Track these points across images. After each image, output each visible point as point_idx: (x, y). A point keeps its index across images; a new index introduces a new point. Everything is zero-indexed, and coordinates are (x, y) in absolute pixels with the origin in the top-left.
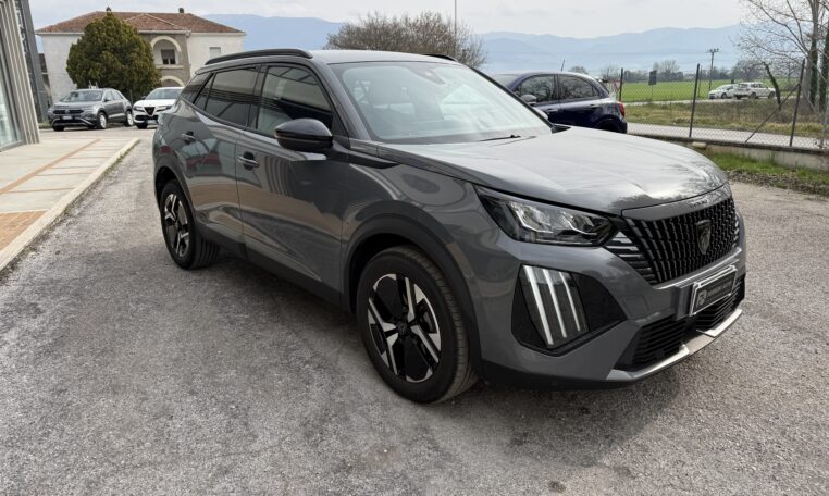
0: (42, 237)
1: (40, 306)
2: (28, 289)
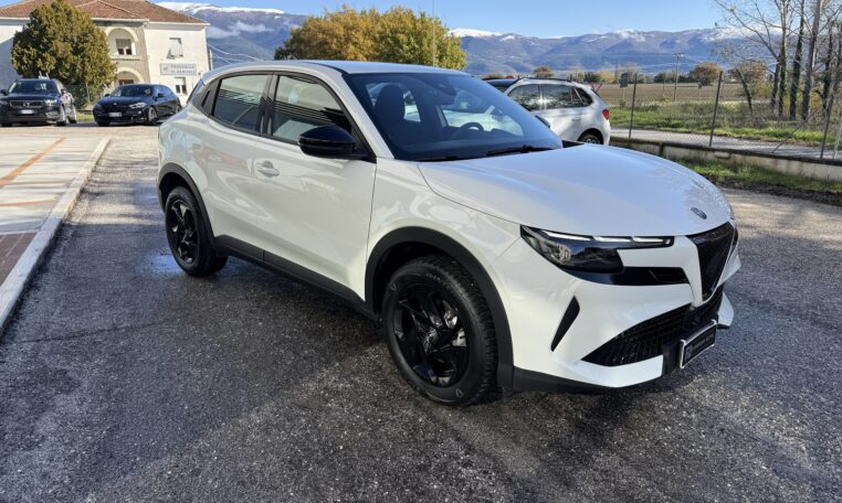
0: (40, 269)
1: (70, 374)
2: (46, 347)
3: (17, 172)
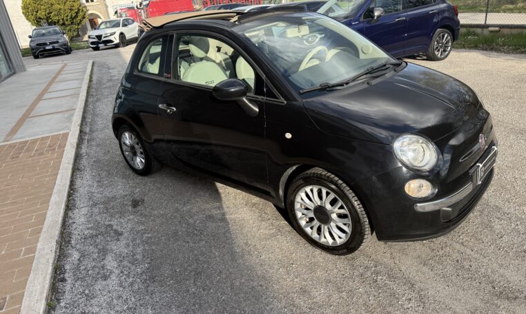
2: (95, 210)
3: (45, 91)
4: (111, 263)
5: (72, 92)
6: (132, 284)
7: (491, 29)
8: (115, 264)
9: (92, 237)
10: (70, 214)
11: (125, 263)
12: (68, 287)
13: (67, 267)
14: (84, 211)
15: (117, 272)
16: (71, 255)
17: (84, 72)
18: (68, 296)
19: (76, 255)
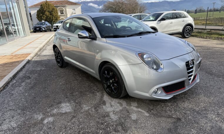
1: (30, 77)
3: (33, 42)
4: (23, 84)
5: (41, 42)
6: (26, 89)
7: (207, 30)
8: (24, 84)
9: (22, 78)
10: (19, 73)
11: (28, 84)
12: (8, 87)
13: (11, 84)
14: (24, 72)
15: (24, 86)
16: (13, 81)
17: (49, 37)
18: (7, 89)
19: (15, 81)
